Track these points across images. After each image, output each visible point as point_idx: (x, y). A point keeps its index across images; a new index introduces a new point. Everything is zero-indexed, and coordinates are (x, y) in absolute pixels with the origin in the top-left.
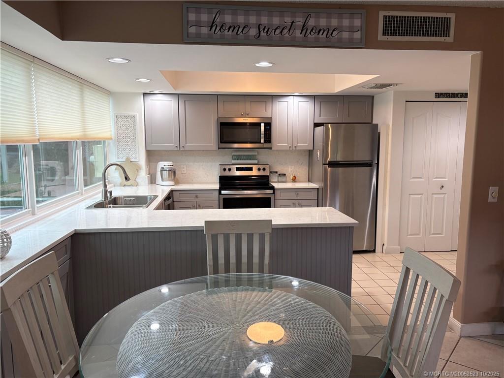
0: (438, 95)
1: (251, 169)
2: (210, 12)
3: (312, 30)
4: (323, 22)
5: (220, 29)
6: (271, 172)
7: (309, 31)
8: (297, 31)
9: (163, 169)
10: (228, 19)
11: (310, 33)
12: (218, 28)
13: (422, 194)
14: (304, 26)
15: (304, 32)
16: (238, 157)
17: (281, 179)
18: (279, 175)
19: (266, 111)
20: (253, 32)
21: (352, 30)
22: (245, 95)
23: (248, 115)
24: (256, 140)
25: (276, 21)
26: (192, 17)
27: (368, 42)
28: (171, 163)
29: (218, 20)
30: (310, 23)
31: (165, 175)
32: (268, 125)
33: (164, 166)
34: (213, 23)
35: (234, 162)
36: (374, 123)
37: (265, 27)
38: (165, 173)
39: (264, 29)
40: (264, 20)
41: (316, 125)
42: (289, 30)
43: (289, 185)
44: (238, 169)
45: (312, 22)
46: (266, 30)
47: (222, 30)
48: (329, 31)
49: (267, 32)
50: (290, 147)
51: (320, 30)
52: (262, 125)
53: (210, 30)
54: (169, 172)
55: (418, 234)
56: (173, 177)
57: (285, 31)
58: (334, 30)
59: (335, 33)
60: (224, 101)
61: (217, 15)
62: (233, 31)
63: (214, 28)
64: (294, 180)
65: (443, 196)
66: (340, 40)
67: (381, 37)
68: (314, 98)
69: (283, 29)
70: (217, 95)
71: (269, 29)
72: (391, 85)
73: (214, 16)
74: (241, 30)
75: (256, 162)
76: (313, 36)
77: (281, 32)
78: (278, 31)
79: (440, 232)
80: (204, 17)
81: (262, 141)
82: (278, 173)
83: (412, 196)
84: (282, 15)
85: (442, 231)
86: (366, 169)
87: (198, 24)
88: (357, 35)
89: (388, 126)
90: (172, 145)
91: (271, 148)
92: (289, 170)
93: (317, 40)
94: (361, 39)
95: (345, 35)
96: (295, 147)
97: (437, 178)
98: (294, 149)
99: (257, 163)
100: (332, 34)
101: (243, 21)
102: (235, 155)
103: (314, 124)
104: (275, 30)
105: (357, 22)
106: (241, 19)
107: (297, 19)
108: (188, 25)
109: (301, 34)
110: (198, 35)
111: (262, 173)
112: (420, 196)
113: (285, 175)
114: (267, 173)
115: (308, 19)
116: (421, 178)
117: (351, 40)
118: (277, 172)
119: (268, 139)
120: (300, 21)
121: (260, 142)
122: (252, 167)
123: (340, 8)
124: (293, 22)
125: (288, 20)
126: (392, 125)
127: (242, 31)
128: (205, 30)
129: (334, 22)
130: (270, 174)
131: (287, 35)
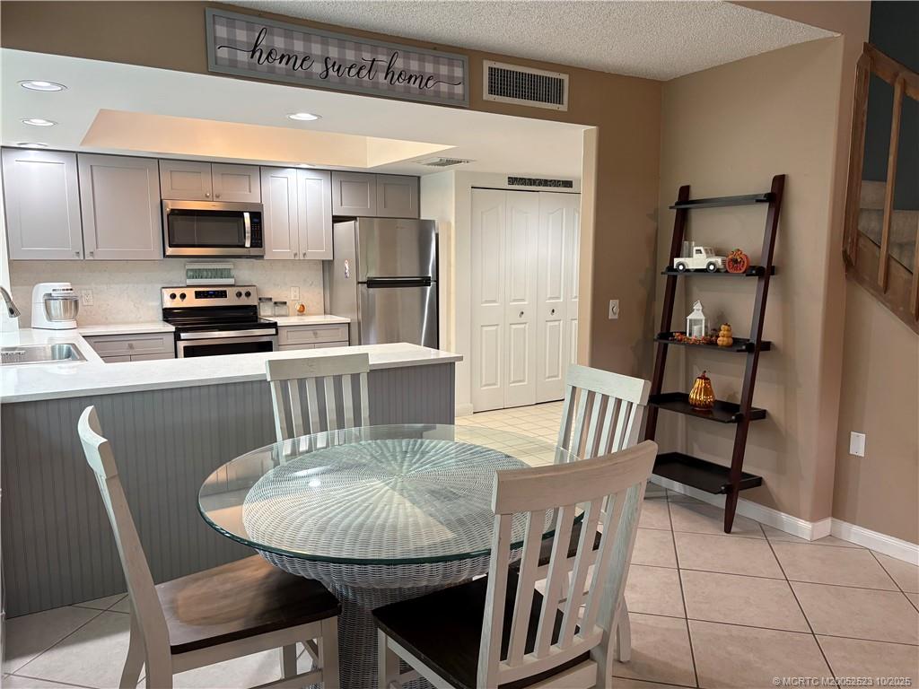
0: (512, 180)
1: (223, 294)
2: (250, 28)
3: (400, 75)
4: (414, 66)
5: (267, 58)
6: (260, 299)
7: (396, 77)
8: (380, 74)
9: (49, 297)
10: (279, 43)
11: (398, 79)
12: (264, 56)
13: (497, 325)
14: (389, 68)
15: (390, 76)
16: (198, 274)
17: (279, 310)
18: (275, 303)
19: (250, 191)
20: (318, 68)
21: (451, 81)
22: (211, 163)
23: (218, 197)
24: (236, 242)
25: (350, 56)
26: (222, 31)
27: (471, 102)
28: (67, 285)
29: (263, 43)
30: (396, 65)
31: (56, 309)
32: (257, 217)
33: (54, 290)
34: (256, 46)
35: (189, 282)
36: (422, 218)
37: (335, 63)
38: (57, 306)
39: (333, 66)
40: (333, 53)
41: (337, 219)
42: (369, 72)
43: (294, 320)
44: (199, 295)
45: (399, 64)
46: (336, 68)
47: (270, 60)
48: (423, 79)
49: (338, 70)
50: (295, 255)
51: (411, 77)
52: (247, 215)
53: (252, 57)
54: (64, 304)
55: (495, 384)
56: (73, 311)
57: (364, 72)
58: (429, 79)
59: (430, 83)
60: (171, 171)
61: (262, 36)
62: (287, 64)
63: (257, 54)
64: (302, 311)
65: (522, 326)
66: (437, 93)
67: (486, 96)
68: (331, 173)
69: (361, 69)
70: (158, 159)
71: (340, 66)
72: (461, 162)
73: (257, 34)
74: (299, 62)
75: (231, 281)
76: (402, 84)
77: (358, 73)
78: (353, 72)
79: (522, 379)
80: (242, 36)
81: (248, 244)
82: (274, 300)
83: (485, 329)
84: (358, 48)
85: (524, 377)
86: (417, 290)
87: (232, 45)
88: (459, 90)
89: (449, 224)
90: (68, 251)
91: (261, 257)
92: (291, 295)
93: (408, 90)
94: (464, 96)
95: (444, 87)
96: (305, 254)
97: (515, 300)
98: (302, 258)
99: (233, 283)
100: (426, 84)
101: (302, 50)
102: (192, 270)
103: (333, 217)
104: (350, 69)
105: (458, 72)
106: (299, 46)
107: (380, 57)
108: (215, 43)
109: (385, 78)
110: (233, 63)
111: (244, 301)
112: (494, 328)
113: (285, 303)
114: (252, 301)
115: (395, 58)
116: (494, 301)
117: (451, 95)
118: (271, 299)
119: (258, 240)
120: (383, 60)
121: (243, 246)
122: (225, 292)
123: (435, 49)
124: (374, 60)
125: (368, 56)
126: (456, 222)
127: (301, 65)
128: (243, 57)
129: (429, 68)
130: (259, 304)
131: (366, 78)
